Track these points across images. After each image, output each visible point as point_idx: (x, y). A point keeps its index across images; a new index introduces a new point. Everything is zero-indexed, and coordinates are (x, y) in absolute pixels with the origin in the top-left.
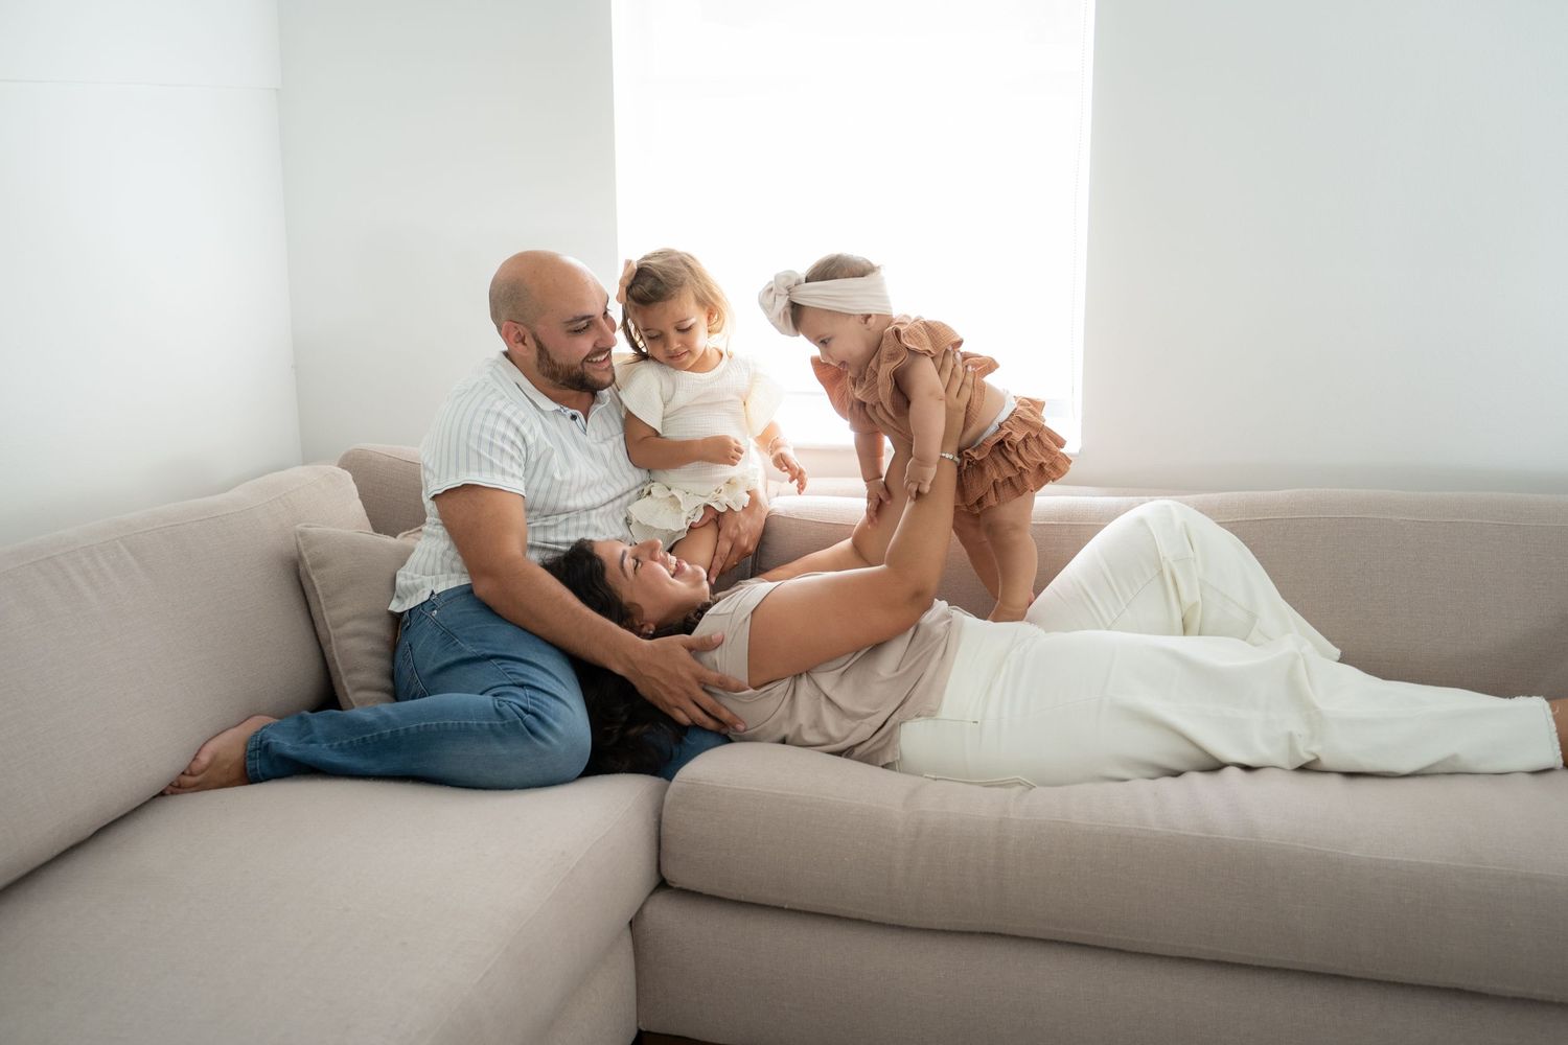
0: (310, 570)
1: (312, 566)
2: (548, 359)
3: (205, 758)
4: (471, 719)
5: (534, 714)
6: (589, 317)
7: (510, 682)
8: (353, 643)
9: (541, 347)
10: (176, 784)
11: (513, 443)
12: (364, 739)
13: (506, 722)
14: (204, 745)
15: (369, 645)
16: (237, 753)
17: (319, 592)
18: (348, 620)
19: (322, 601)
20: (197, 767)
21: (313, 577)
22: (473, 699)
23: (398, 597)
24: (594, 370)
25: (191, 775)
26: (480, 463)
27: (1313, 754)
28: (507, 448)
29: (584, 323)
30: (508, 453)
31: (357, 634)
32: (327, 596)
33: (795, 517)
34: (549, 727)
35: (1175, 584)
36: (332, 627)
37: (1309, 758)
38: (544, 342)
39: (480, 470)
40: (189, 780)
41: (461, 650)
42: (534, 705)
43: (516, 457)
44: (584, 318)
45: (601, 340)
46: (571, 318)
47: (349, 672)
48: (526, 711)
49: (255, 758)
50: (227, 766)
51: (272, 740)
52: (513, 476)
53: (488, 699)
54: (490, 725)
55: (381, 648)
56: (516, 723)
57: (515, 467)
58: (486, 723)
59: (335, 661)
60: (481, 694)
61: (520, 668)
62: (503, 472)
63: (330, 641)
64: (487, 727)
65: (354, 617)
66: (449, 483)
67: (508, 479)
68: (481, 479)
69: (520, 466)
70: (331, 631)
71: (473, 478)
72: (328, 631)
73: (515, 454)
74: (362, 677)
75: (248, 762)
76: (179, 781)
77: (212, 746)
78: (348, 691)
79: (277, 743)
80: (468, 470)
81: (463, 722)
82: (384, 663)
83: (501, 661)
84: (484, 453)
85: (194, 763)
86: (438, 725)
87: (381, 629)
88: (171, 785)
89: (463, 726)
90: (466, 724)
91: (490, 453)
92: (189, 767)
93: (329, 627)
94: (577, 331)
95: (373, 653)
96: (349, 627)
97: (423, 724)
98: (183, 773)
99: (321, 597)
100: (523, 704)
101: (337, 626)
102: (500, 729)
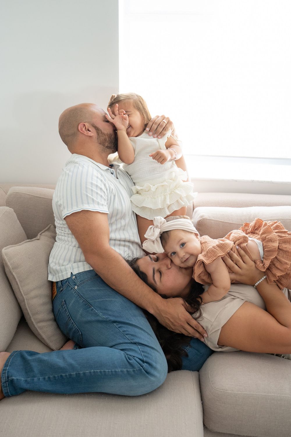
0: (12, 270)
1: (12, 269)
4: (117, 368)
7: (129, 341)
8: (34, 301)
11: (101, 189)
12: (61, 376)
13: (135, 369)
17: (17, 280)
18: (32, 290)
19: (19, 284)
21: (14, 274)
22: (114, 354)
26: (87, 199)
28: (99, 192)
30: (99, 195)
31: (36, 297)
32: (21, 281)
33: (213, 219)
36: (25, 295)
39: (88, 203)
41: (96, 315)
42: (145, 356)
43: (103, 196)
48: (143, 361)
49: (6, 387)
51: (14, 378)
52: (102, 205)
53: (121, 354)
54: (127, 371)
55: (47, 300)
56: (140, 370)
57: (103, 200)
61: (131, 330)
62: (98, 203)
63: (24, 301)
64: (125, 372)
65: (34, 289)
66: (73, 210)
67: (101, 207)
68: (90, 208)
69: (105, 200)
70: (25, 297)
71: (86, 207)
72: (23, 297)
73: (103, 194)
74: (40, 317)
78: (34, 323)
79: (17, 379)
80: (83, 203)
81: (113, 370)
82: (49, 307)
83: (120, 325)
84: (89, 195)
86: (101, 372)
87: (45, 291)
89: (114, 373)
90: (115, 371)
91: (92, 195)
93: (23, 295)
96: (33, 294)
99: (18, 282)
100: (141, 357)
101: (27, 294)
102: (133, 373)
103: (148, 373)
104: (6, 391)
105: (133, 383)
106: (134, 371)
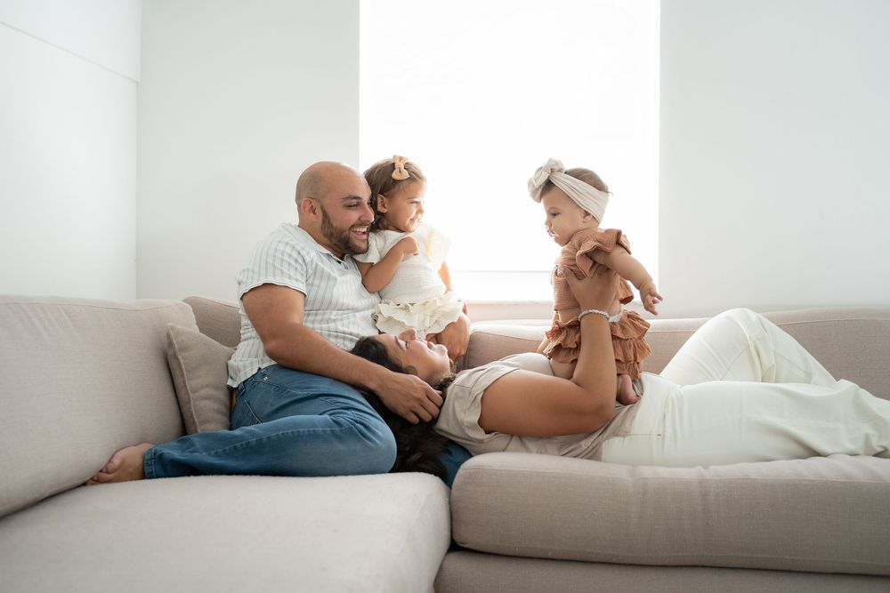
0: (178, 353)
1: (179, 350)
2: (329, 223)
3: (117, 461)
4: (317, 427)
5: (361, 423)
6: (358, 198)
7: (339, 407)
8: (206, 403)
9: (325, 215)
10: (96, 478)
13: (343, 428)
14: (116, 452)
15: (216, 406)
16: (138, 461)
17: (183, 367)
18: (202, 387)
19: (185, 374)
20: (111, 467)
21: (180, 357)
22: (315, 417)
23: (231, 378)
24: (356, 238)
25: (107, 472)
26: (274, 270)
27: (882, 447)
29: (355, 201)
31: (208, 398)
32: (189, 371)
34: (373, 433)
35: (759, 355)
36: (192, 392)
37: (880, 450)
38: (328, 211)
39: (274, 275)
40: (105, 476)
41: (293, 395)
42: (360, 418)
43: (299, 269)
44: (355, 198)
45: (364, 215)
46: (347, 196)
47: (202, 423)
48: (356, 421)
50: (131, 470)
52: (297, 280)
53: (326, 416)
54: (332, 431)
55: (224, 409)
56: (351, 428)
57: (298, 274)
58: (329, 429)
59: (192, 416)
60: (321, 414)
62: (290, 277)
63: (189, 402)
64: (329, 432)
65: (207, 386)
66: (253, 285)
67: (293, 281)
68: (275, 281)
70: (191, 395)
71: (270, 280)
72: (188, 395)
73: (299, 267)
75: (146, 468)
76: (98, 477)
77: (121, 455)
81: (311, 430)
83: (327, 397)
84: (278, 265)
85: (110, 464)
87: (222, 396)
88: (91, 479)
89: (312, 432)
90: (314, 430)
91: (281, 266)
92: (106, 466)
93: (189, 391)
94: (350, 206)
95: (218, 411)
96: (204, 392)
97: (281, 432)
98: (101, 471)
99: (184, 371)
100: (353, 418)
101: (194, 392)
102: (339, 433)
103: (363, 435)
104: (150, 470)
105: (340, 447)
106: (341, 431)
